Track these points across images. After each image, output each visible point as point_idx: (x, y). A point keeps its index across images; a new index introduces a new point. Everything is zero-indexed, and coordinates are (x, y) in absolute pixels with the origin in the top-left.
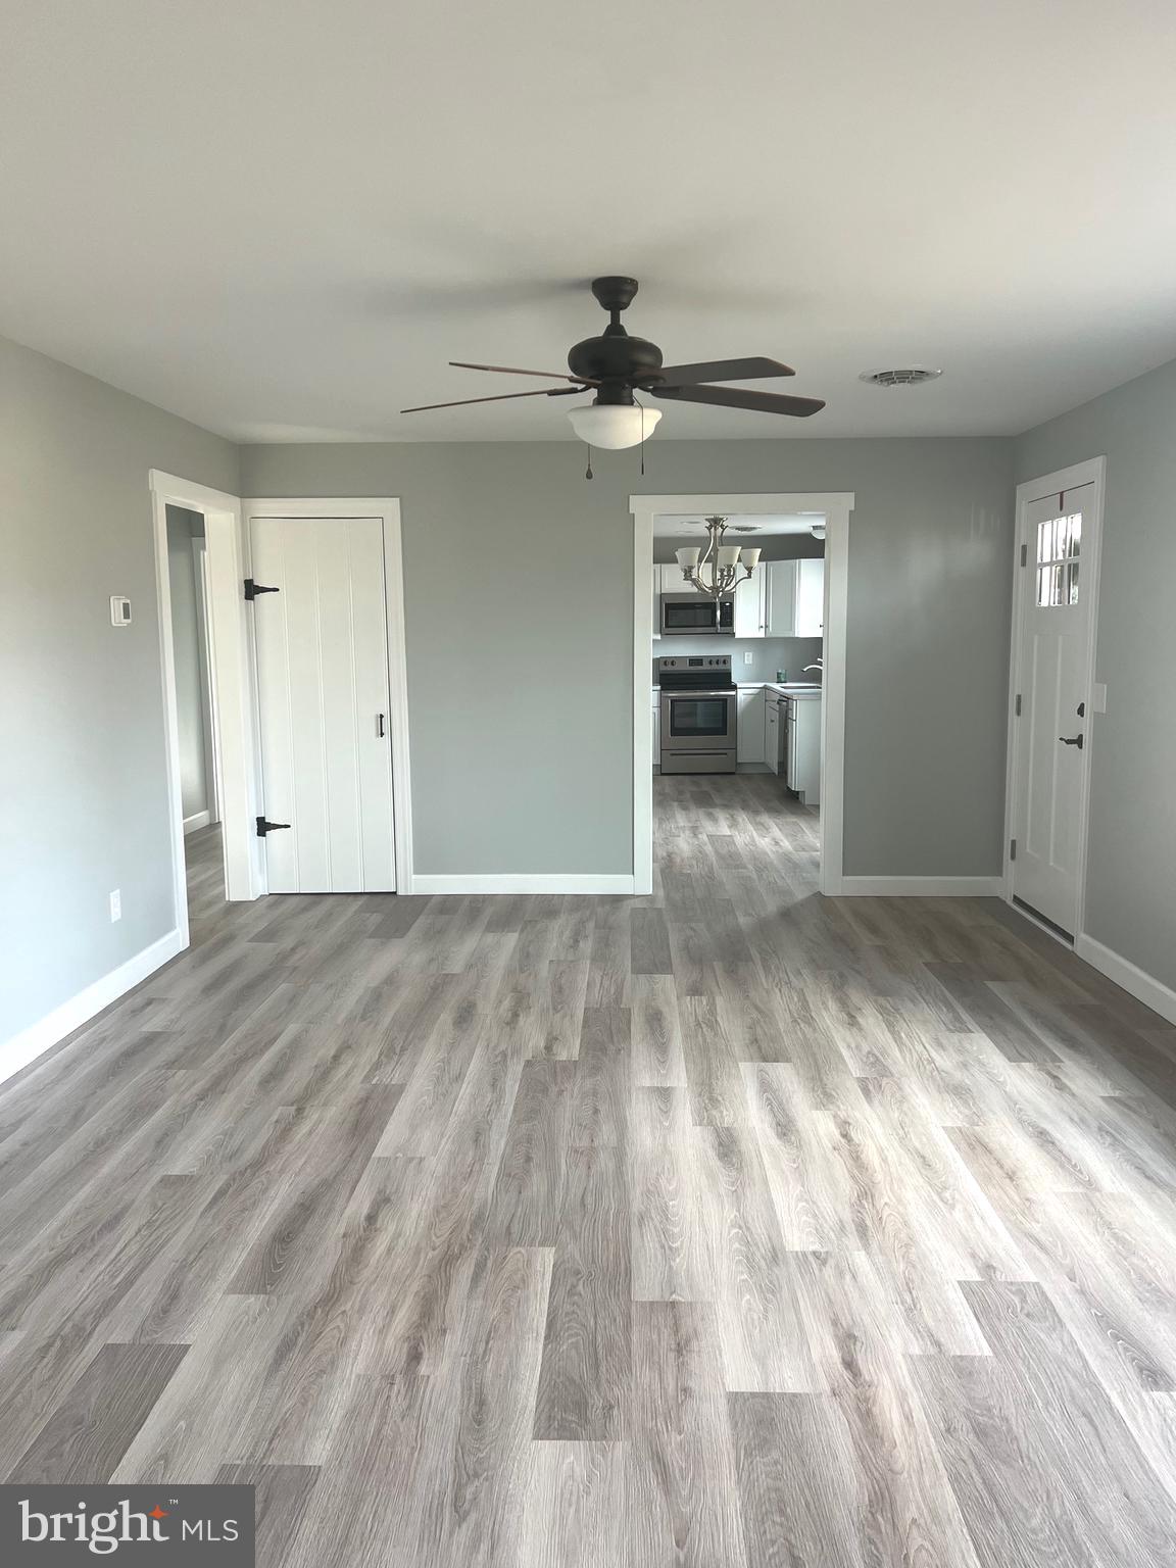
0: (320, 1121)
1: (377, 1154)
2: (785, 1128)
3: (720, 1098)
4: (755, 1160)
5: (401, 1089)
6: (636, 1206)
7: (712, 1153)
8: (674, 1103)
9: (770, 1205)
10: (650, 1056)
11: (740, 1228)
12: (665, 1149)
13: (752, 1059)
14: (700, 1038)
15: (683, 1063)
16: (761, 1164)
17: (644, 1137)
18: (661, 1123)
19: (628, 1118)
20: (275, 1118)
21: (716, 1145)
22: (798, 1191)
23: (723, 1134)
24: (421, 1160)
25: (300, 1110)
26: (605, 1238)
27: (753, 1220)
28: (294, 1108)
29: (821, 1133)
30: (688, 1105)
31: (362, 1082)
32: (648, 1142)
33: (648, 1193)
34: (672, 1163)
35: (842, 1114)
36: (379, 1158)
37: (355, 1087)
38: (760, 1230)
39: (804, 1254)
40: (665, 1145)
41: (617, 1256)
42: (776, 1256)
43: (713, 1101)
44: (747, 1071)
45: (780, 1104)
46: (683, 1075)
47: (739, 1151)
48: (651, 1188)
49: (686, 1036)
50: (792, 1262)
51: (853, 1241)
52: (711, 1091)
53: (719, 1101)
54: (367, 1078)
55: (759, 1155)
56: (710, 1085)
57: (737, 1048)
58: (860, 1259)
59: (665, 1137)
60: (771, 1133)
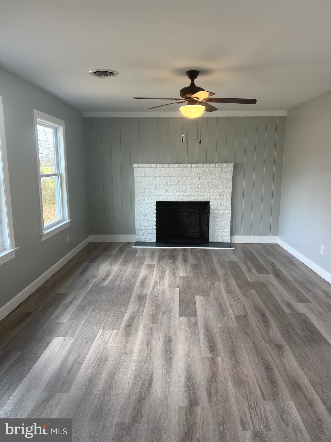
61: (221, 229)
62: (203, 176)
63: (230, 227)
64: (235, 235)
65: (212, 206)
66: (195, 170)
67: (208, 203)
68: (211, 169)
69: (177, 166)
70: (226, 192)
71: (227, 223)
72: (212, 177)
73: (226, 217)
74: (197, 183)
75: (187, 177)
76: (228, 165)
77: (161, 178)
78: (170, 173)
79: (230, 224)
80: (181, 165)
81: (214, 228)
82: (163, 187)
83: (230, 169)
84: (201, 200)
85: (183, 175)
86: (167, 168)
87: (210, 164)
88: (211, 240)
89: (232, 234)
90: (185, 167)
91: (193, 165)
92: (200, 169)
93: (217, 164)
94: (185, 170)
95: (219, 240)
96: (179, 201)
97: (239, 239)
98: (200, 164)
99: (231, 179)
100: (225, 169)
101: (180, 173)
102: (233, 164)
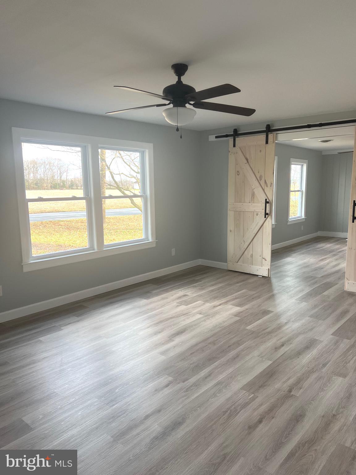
0: (285, 382)
1: (270, 362)
5: (243, 388)
20: (302, 390)
24: (258, 356)
25: (290, 391)
28: (292, 393)
31: (257, 397)
36: (271, 361)
37: (261, 396)
41: (235, 324)
54: (253, 399)
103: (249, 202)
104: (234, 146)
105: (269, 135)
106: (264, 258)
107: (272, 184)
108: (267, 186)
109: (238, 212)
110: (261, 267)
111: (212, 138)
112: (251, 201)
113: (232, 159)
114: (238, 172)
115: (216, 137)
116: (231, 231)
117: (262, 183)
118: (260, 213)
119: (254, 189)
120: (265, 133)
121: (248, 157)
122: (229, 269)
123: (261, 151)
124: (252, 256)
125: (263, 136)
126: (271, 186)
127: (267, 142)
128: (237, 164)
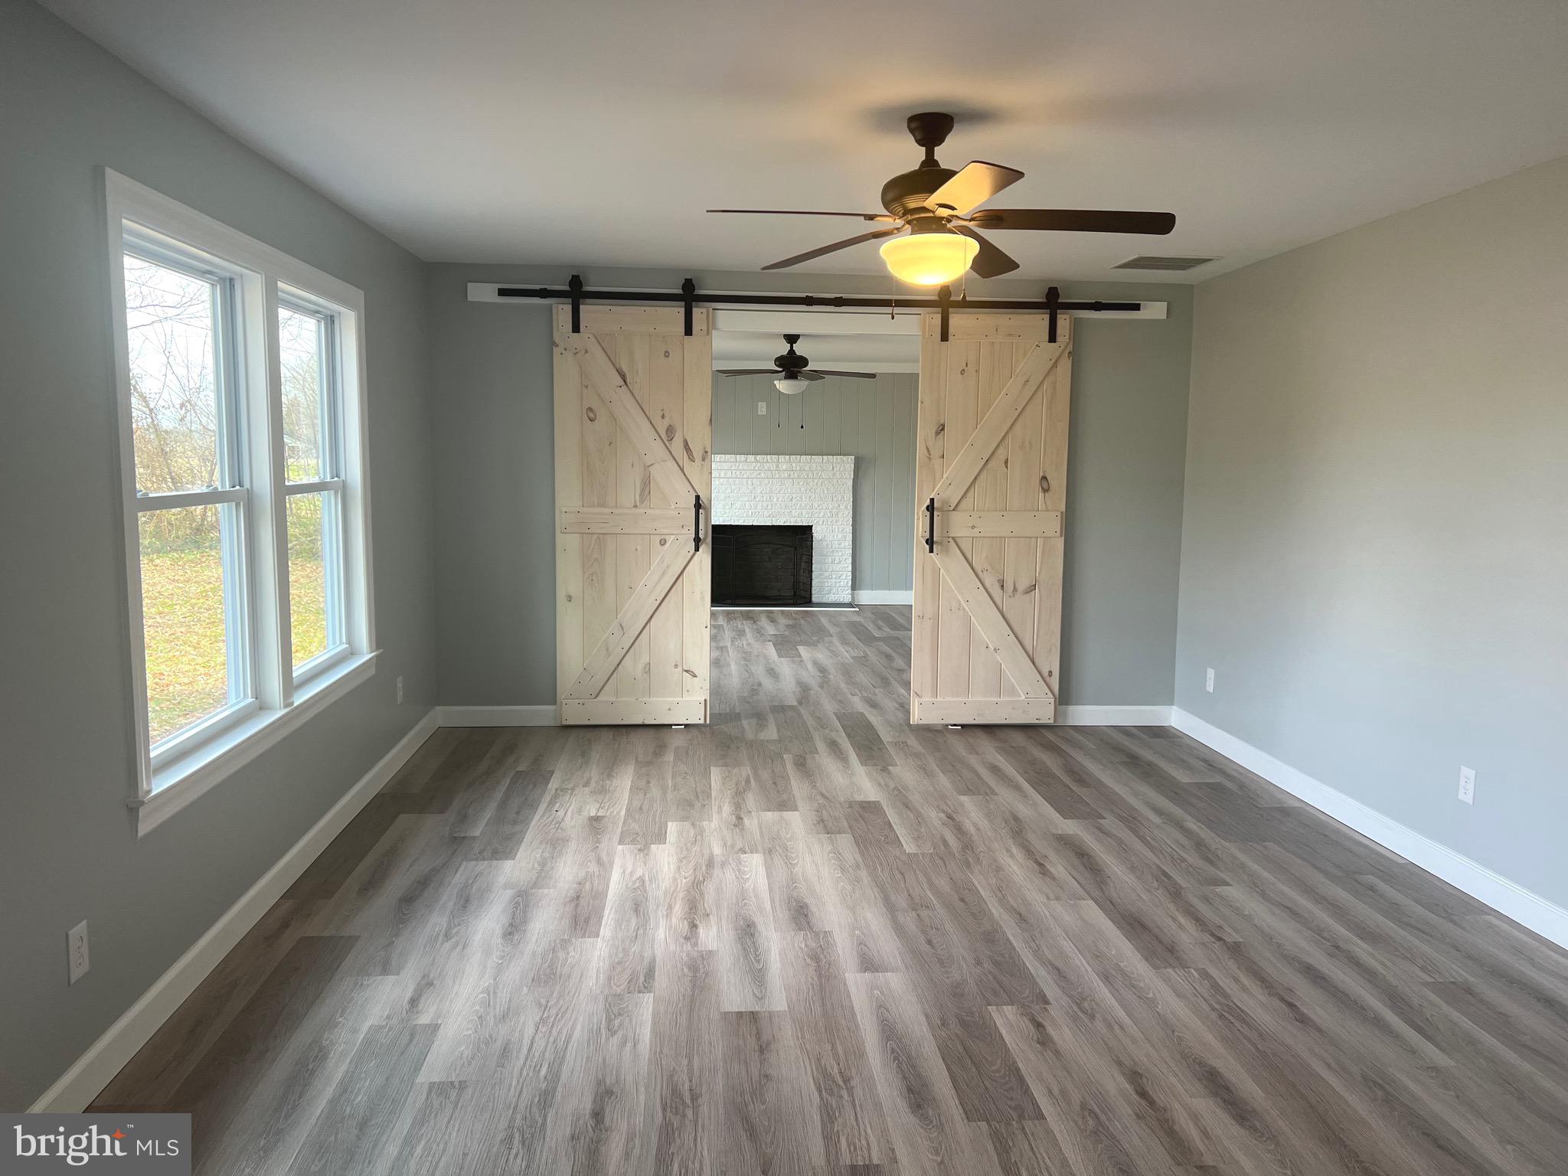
2: (747, 932)
3: (809, 961)
4: (777, 904)
6: (864, 874)
7: (813, 908)
8: (855, 953)
9: (769, 876)
10: (900, 1015)
11: (791, 864)
12: (853, 910)
13: (771, 1015)
14: (840, 1051)
15: (857, 1009)
16: (772, 900)
17: (874, 919)
18: (863, 933)
19: (895, 937)
21: (810, 915)
22: (747, 884)
23: (804, 923)
26: (878, 858)
27: (782, 867)
29: (715, 929)
30: (841, 952)
32: (869, 915)
33: (858, 880)
34: (844, 899)
35: (688, 947)
38: (778, 861)
39: (752, 852)
40: (854, 913)
42: (769, 852)
43: (816, 958)
44: (778, 1001)
45: (746, 957)
46: (853, 990)
47: (790, 910)
48: (856, 883)
49: (861, 1054)
50: (760, 848)
51: (718, 860)
52: (818, 969)
53: (809, 957)
55: (773, 907)
56: (820, 976)
57: (787, 1036)
58: (717, 850)
59: (856, 919)
60: (761, 927)
61: (834, 577)
62: (799, 477)
63: (850, 573)
64: (859, 590)
65: (817, 534)
66: (784, 467)
67: (810, 527)
68: (814, 466)
69: (753, 460)
70: (841, 507)
71: (846, 565)
72: (816, 481)
73: (842, 555)
74: (789, 490)
75: (771, 480)
76: (845, 458)
77: (721, 480)
78: (738, 472)
79: (850, 568)
80: (758, 457)
81: (821, 575)
82: (726, 497)
83: (848, 466)
84: (796, 522)
85: (763, 475)
86: (733, 464)
87: (813, 457)
88: (814, 599)
89: (854, 587)
90: (767, 462)
91: (782, 458)
92: (794, 465)
93: (825, 457)
94: (766, 466)
95: (831, 598)
96: (755, 524)
97: (867, 597)
98: (794, 457)
99: (850, 483)
100: (838, 466)
101: (757, 472)
102: (853, 457)
103: (635, 506)
104: (576, 328)
105: (694, 310)
106: (687, 671)
107: (706, 452)
108: (692, 459)
109: (595, 536)
110: (679, 699)
111: (483, 293)
112: (642, 501)
113: (565, 369)
114: (590, 409)
115: (502, 292)
116: (570, 598)
117: (677, 446)
118: (673, 537)
119: (652, 465)
120: (683, 303)
121: (625, 369)
122: (565, 723)
123: (667, 354)
124: (648, 669)
125: (677, 309)
126: (703, 460)
127: (688, 331)
128: (587, 387)
